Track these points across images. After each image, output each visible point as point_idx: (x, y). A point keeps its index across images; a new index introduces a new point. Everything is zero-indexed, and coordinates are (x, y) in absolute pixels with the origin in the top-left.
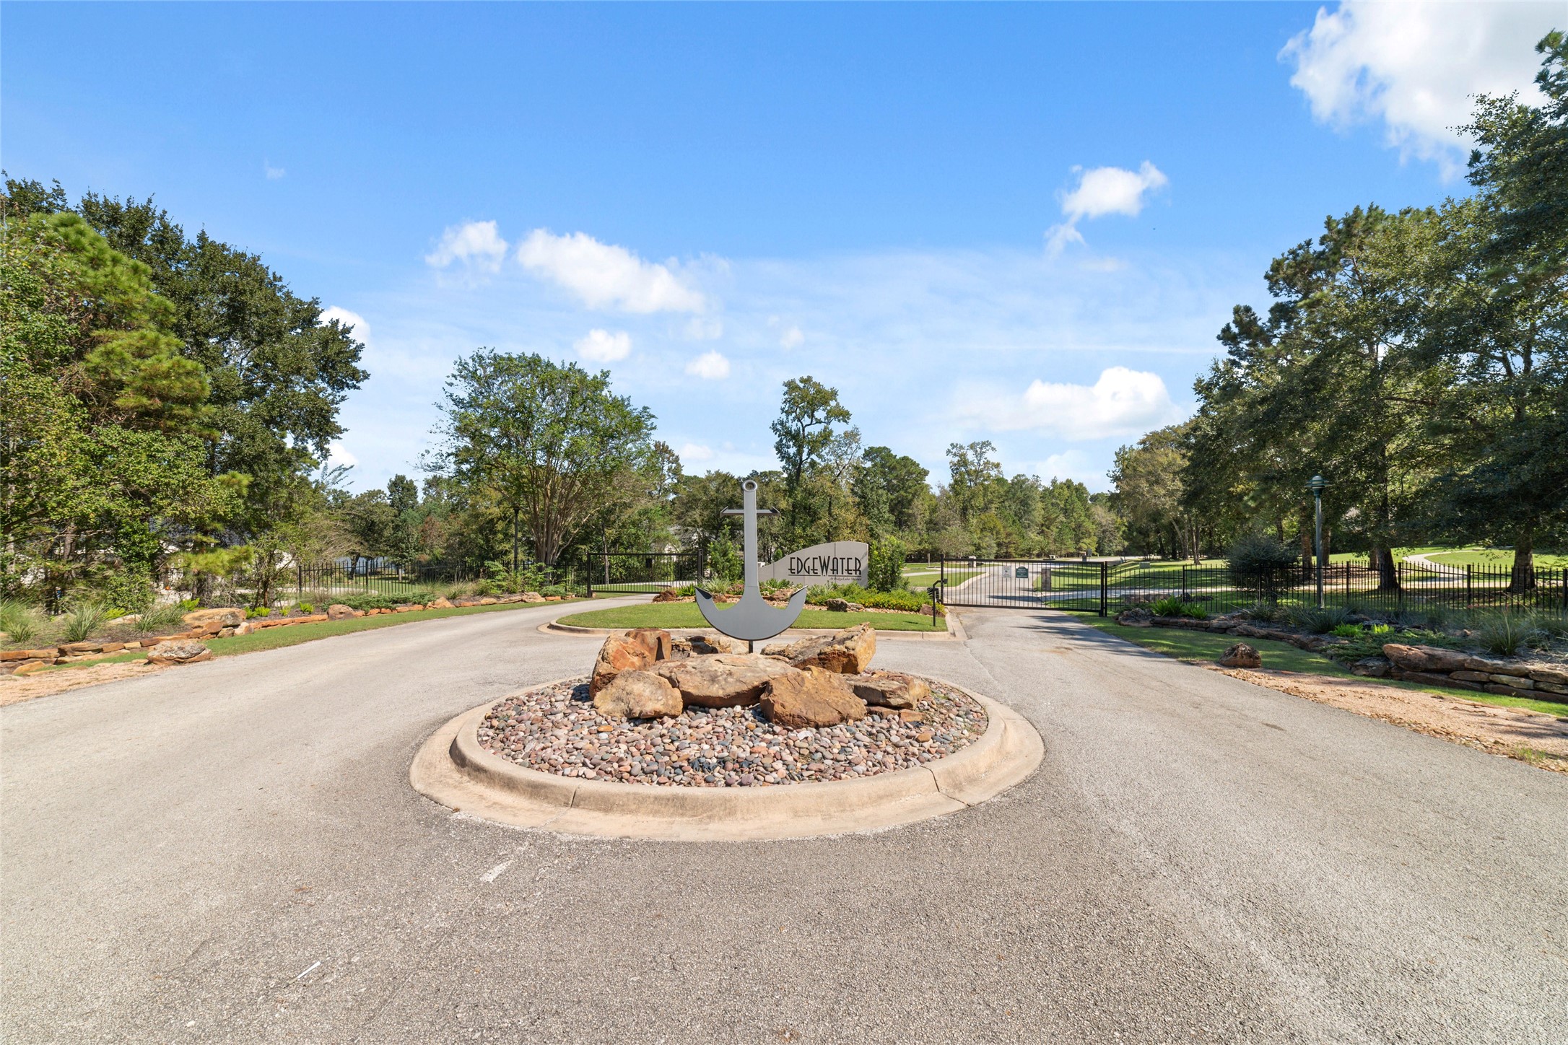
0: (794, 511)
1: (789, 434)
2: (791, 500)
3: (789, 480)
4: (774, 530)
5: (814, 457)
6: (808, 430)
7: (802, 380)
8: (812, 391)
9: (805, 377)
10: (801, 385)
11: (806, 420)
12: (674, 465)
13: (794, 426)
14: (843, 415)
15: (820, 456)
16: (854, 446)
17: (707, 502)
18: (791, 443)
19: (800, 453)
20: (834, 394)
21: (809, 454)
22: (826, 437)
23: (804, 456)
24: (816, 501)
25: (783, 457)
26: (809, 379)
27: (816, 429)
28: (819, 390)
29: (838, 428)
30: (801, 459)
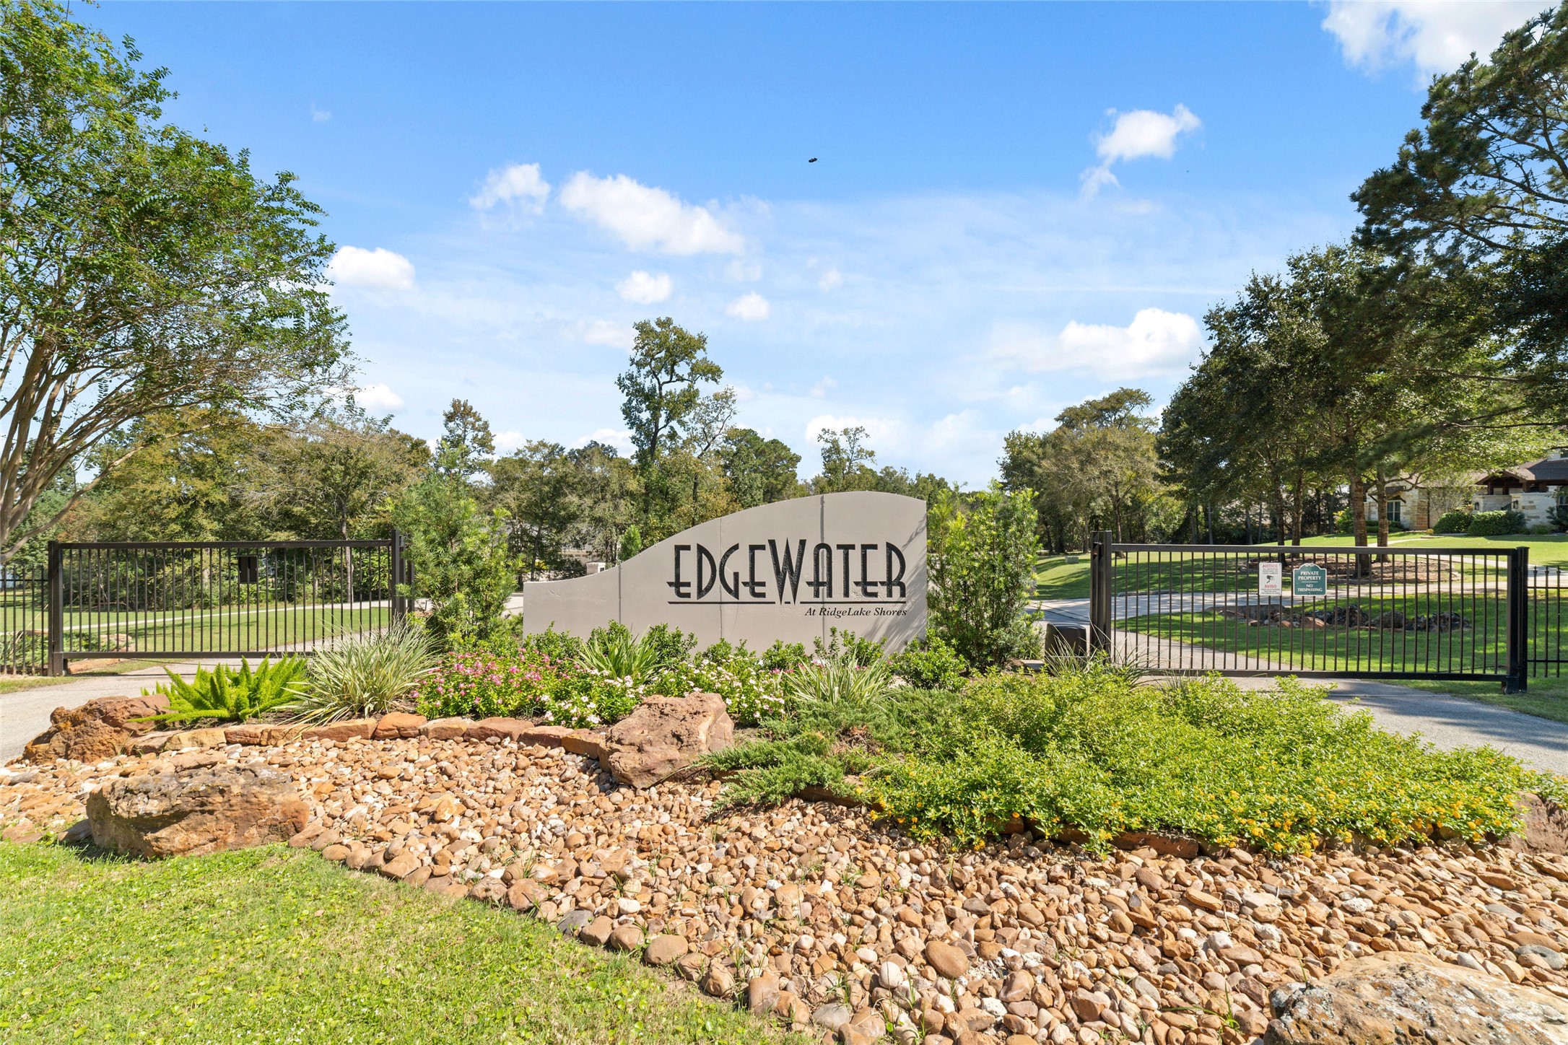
0: (647, 494)
1: (639, 393)
2: (643, 480)
3: (641, 456)
4: (619, 519)
5: (674, 423)
6: (666, 388)
7: (659, 323)
8: (673, 337)
9: (663, 319)
10: (658, 329)
11: (664, 377)
12: (481, 434)
13: (648, 383)
14: (713, 372)
15: (682, 423)
16: (727, 411)
17: (527, 482)
18: (644, 406)
19: (655, 418)
20: (701, 342)
21: (668, 421)
22: (689, 399)
23: (662, 422)
24: (675, 483)
25: (633, 424)
26: (669, 321)
27: (678, 387)
28: (681, 335)
29: (706, 388)
30: (656, 426)
